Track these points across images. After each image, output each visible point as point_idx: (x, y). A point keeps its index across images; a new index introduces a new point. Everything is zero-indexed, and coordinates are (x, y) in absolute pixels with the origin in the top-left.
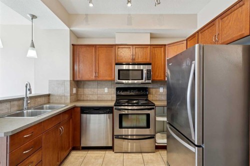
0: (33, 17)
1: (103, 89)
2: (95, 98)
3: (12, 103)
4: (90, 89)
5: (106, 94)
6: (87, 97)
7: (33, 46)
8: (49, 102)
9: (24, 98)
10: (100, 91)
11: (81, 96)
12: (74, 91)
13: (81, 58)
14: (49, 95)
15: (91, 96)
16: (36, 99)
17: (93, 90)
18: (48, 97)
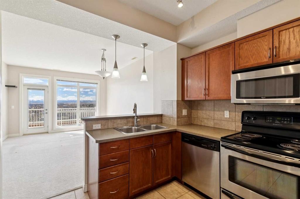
0: (145, 45)
1: (222, 113)
2: (211, 124)
3: (128, 120)
4: (204, 112)
5: (227, 120)
6: (202, 121)
7: (144, 71)
8: (162, 123)
9: (134, 116)
10: (218, 115)
11: (195, 120)
12: (185, 112)
13: (189, 74)
14: (161, 116)
15: (206, 121)
16: (148, 118)
17: (208, 112)
18: (160, 117)
